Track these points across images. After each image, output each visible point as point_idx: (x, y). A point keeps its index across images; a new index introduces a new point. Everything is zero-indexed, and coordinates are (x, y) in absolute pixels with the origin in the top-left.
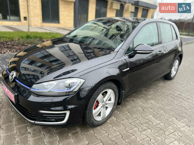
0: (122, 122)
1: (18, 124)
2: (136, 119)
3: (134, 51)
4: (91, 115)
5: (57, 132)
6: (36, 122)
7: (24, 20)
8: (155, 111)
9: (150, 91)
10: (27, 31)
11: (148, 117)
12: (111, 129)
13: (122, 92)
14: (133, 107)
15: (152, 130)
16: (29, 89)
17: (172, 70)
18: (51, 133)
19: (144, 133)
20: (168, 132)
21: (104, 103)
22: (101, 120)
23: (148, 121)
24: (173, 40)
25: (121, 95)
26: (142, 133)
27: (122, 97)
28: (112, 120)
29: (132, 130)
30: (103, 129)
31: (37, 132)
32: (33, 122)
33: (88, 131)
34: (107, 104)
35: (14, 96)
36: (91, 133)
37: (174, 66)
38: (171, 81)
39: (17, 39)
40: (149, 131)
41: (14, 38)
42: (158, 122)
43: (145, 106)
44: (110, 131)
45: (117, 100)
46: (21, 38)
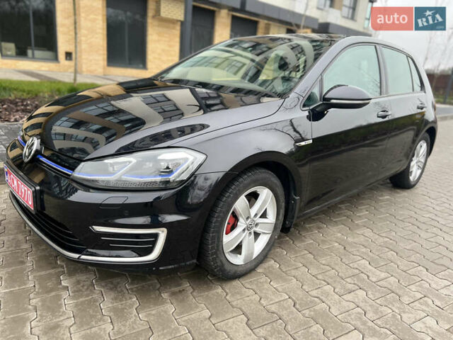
0: (293, 272)
1: (40, 268)
2: (328, 268)
3: (325, 99)
4: (218, 246)
5: (134, 289)
6: (83, 257)
7: (66, 59)
8: (373, 251)
9: (361, 209)
10: (72, 81)
11: (358, 265)
12: (266, 286)
13: (294, 200)
14: (320, 242)
15: (370, 293)
16: (69, 175)
17: (412, 164)
18: (119, 289)
19: (349, 297)
20: (410, 297)
21: (249, 220)
22: (242, 263)
23: (357, 271)
24: (413, 90)
25: (291, 207)
26: (344, 297)
27: (294, 213)
28: (269, 267)
29: (319, 290)
30: (248, 286)
31: (86, 287)
32: (76, 256)
33: (210, 289)
34: (257, 225)
35: (33, 192)
36: (218, 293)
37: (417, 156)
38: (409, 191)
39: (46, 95)
40: (361, 293)
41: (40, 92)
42: (383, 275)
43: (350, 240)
44: (264, 291)
45: (281, 217)
46: (57, 93)
